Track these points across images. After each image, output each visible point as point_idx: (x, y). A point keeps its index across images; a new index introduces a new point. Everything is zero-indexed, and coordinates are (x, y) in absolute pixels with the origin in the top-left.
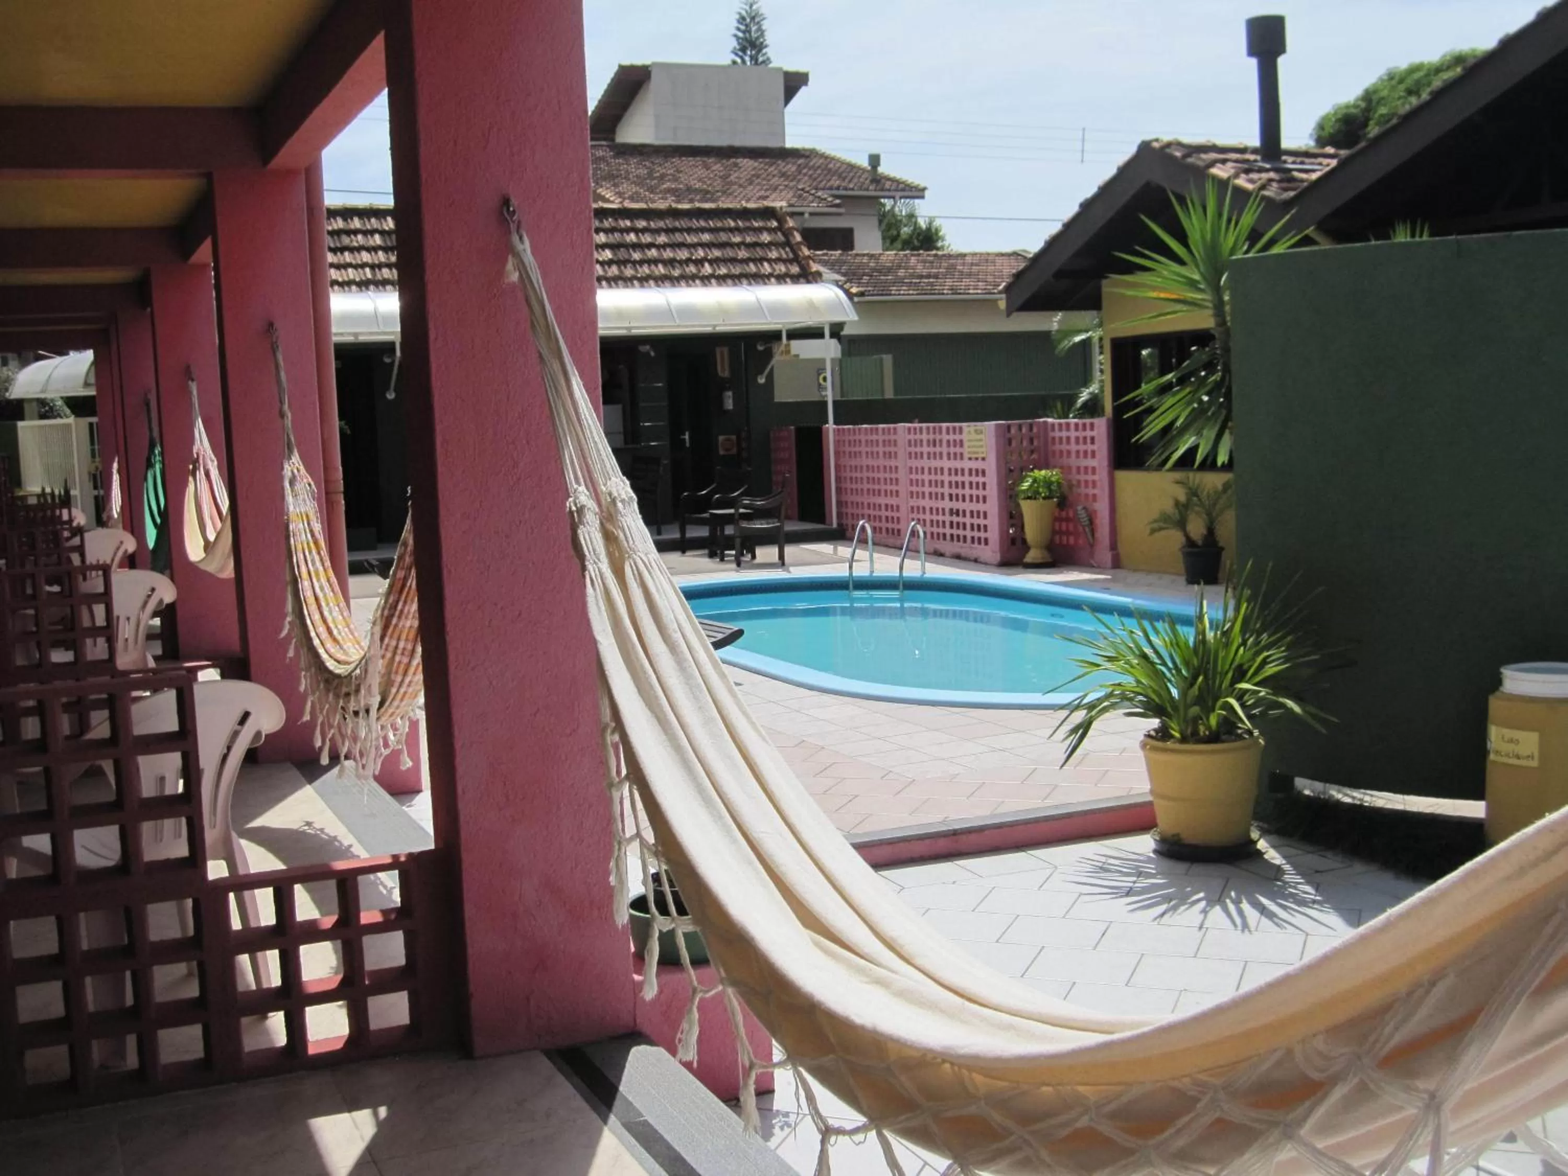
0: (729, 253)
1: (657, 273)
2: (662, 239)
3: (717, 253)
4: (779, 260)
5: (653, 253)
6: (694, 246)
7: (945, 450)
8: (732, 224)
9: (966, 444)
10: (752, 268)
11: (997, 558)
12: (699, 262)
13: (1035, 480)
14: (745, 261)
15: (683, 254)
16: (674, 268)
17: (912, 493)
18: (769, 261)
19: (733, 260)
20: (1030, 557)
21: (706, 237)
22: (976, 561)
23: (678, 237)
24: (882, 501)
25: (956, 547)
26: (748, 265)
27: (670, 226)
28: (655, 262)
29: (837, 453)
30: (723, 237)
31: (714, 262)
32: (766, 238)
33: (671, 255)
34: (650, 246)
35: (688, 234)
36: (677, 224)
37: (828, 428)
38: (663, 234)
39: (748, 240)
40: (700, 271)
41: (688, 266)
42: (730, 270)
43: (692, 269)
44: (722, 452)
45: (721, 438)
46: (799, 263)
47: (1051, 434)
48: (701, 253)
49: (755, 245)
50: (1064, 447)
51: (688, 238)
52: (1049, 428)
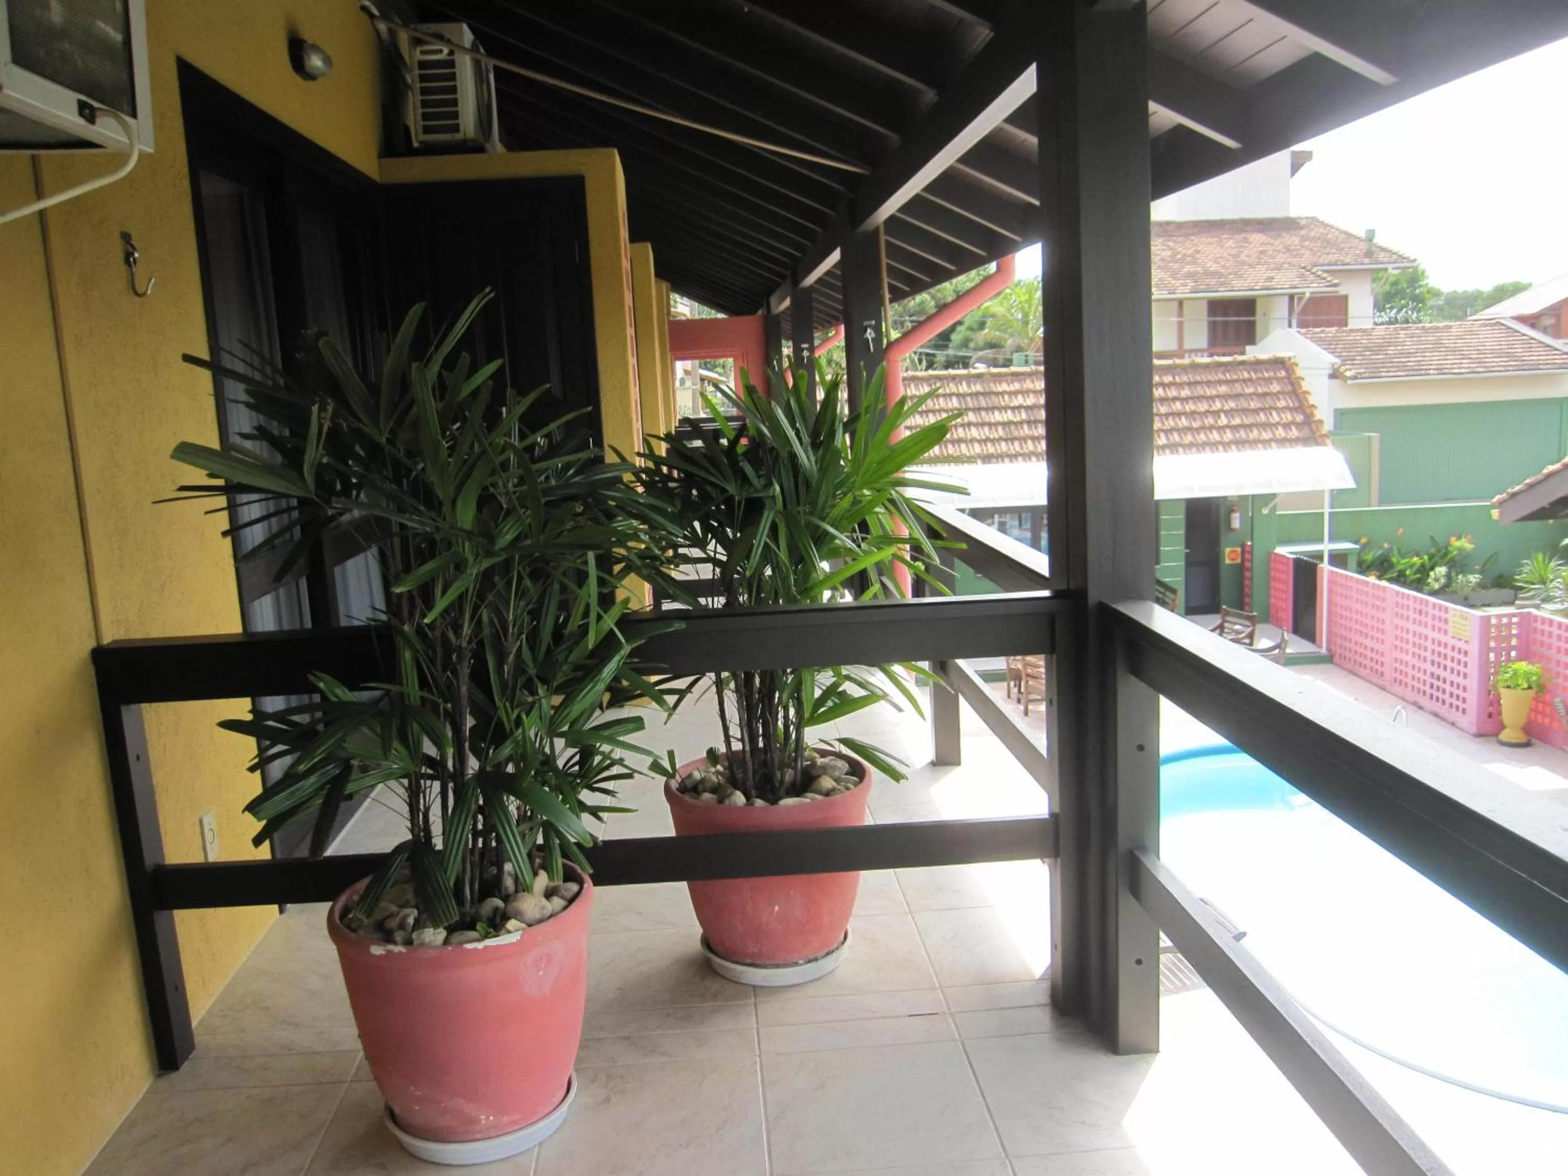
0: (1244, 404)
1: (1180, 425)
2: (1185, 393)
3: (1232, 404)
4: (1287, 408)
5: (1178, 406)
6: (1211, 398)
7: (1429, 620)
8: (1246, 375)
9: (1450, 624)
10: (1262, 417)
11: (1474, 730)
12: (1216, 414)
13: (1515, 673)
14: (1256, 411)
15: (1203, 407)
16: (1194, 420)
17: (1396, 646)
18: (1276, 409)
19: (1246, 411)
20: (1505, 735)
21: (1223, 389)
22: (1453, 724)
23: (1199, 391)
24: (1368, 642)
25: (1437, 707)
26: (1258, 415)
27: (1192, 380)
28: (1179, 414)
29: (1330, 591)
30: (1238, 389)
31: (1228, 413)
32: (1275, 387)
33: (1193, 408)
34: (1175, 399)
35: (1208, 387)
36: (1198, 378)
37: (1322, 569)
38: (1186, 387)
39: (1260, 390)
40: (1216, 422)
41: (1206, 418)
42: (1242, 420)
43: (1210, 420)
44: (1227, 561)
45: (1228, 550)
46: (1304, 413)
47: (1535, 625)
48: (1218, 405)
49: (1266, 394)
50: (1545, 639)
51: (1207, 390)
52: (1532, 619)
